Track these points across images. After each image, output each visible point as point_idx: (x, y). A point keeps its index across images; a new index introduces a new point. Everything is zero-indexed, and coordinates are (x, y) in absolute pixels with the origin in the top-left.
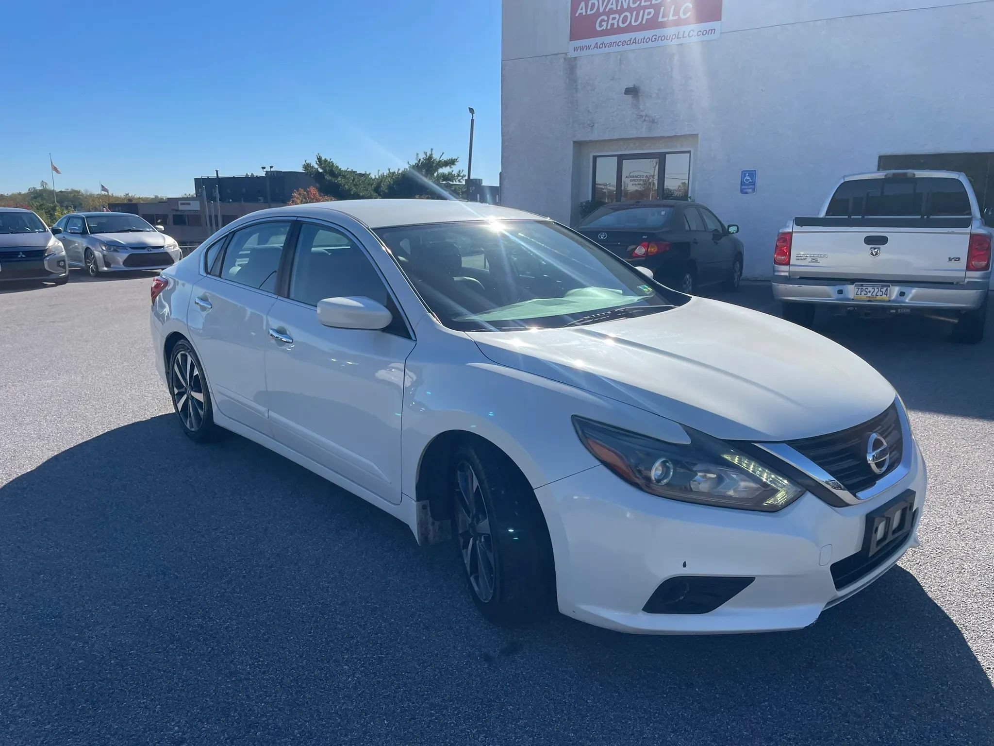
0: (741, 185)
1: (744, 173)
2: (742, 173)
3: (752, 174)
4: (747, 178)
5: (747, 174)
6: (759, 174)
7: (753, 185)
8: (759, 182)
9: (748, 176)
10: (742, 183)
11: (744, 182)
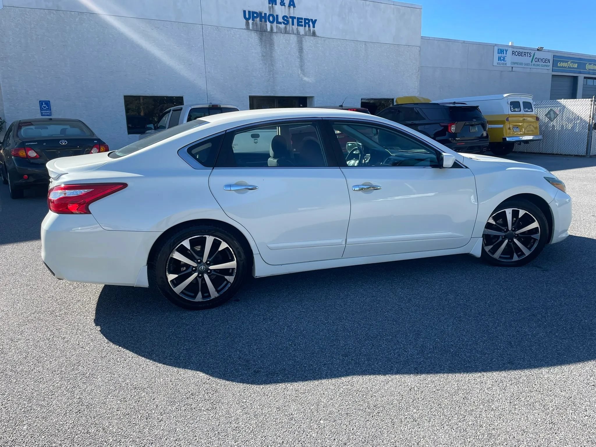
0: (41, 110)
1: (41, 103)
2: (40, 102)
3: (48, 103)
4: (44, 105)
5: (44, 103)
6: (52, 104)
7: (50, 110)
8: (53, 108)
9: (44, 104)
10: (41, 109)
11: (42, 108)
